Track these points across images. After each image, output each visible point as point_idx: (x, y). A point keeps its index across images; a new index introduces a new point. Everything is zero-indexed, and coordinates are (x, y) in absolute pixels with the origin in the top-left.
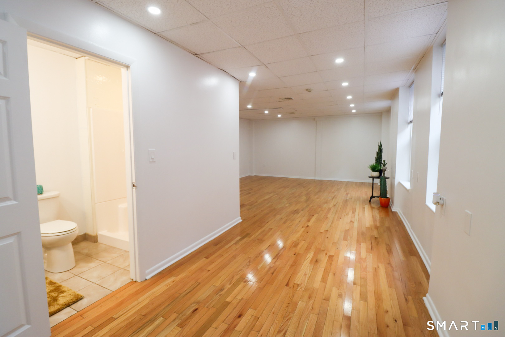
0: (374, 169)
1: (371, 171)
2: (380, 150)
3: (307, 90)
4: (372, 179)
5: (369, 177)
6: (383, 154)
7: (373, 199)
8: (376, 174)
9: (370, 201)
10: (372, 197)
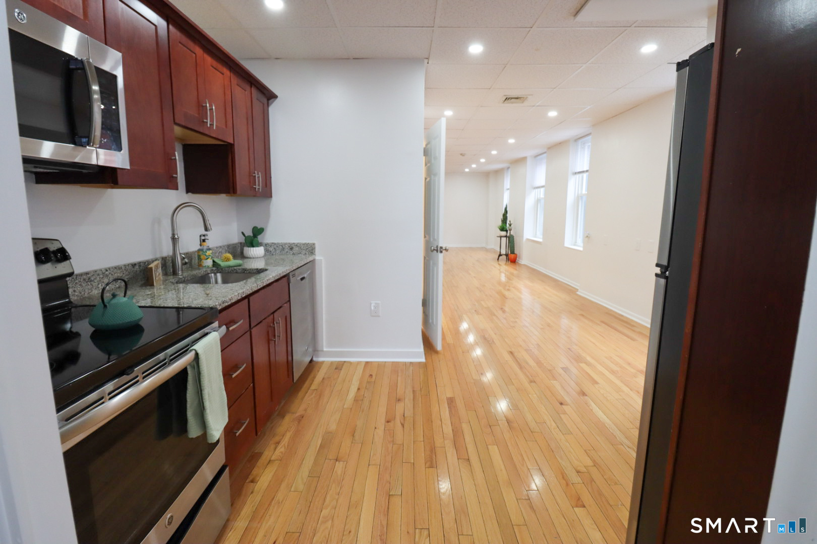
0: (502, 229)
1: (499, 230)
2: (506, 211)
3: (461, 154)
4: (499, 238)
5: (498, 237)
6: (508, 215)
7: (501, 257)
8: (504, 233)
9: (498, 259)
10: (500, 255)
